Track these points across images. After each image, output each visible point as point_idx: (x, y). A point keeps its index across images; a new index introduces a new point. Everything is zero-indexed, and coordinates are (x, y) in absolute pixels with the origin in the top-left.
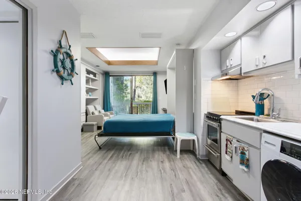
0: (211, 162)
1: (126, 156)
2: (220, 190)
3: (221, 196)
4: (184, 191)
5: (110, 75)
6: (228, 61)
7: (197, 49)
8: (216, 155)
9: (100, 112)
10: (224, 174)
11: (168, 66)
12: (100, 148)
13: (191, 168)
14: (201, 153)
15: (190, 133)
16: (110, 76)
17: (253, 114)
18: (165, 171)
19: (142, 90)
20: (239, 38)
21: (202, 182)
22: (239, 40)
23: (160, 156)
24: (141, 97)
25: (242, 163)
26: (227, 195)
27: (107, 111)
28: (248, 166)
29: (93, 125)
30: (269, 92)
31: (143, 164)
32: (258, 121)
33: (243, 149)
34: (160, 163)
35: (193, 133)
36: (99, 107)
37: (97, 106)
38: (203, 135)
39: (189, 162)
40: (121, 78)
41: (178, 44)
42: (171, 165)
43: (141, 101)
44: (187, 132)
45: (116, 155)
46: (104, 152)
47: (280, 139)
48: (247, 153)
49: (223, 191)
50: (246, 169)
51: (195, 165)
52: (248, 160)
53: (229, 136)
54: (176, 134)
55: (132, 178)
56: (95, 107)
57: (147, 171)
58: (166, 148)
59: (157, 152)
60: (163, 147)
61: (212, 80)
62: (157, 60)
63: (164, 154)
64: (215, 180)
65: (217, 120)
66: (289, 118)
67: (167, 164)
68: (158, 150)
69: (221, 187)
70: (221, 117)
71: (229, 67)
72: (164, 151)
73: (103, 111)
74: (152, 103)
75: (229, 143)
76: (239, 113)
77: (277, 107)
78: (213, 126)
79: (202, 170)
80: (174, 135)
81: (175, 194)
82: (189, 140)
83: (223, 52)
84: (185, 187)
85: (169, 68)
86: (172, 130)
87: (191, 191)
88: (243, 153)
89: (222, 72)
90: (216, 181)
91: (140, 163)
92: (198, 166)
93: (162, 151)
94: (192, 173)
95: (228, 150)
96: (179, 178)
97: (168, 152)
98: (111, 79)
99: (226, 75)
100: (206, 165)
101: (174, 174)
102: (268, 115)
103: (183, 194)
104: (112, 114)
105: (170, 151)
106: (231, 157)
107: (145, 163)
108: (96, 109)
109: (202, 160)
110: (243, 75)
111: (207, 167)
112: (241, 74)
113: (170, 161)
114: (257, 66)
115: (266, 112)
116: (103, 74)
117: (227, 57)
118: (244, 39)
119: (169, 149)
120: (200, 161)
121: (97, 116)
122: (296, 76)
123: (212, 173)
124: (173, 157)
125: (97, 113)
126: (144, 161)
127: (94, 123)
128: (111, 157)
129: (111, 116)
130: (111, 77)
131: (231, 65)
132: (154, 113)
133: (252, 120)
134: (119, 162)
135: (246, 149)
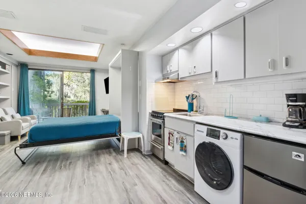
0: (155, 155)
1: (65, 166)
2: (165, 176)
3: (166, 180)
4: (136, 185)
5: (29, 67)
6: (168, 66)
7: (142, 52)
8: (161, 147)
9: (13, 117)
10: (166, 163)
11: (110, 64)
12: (24, 163)
13: (138, 164)
14: (146, 149)
15: (136, 131)
16: (29, 69)
17: (186, 111)
18: (114, 172)
19: (70, 88)
20: (177, 49)
21: (150, 174)
22: (177, 51)
23: (106, 158)
24: (70, 97)
25: (181, 150)
26: (170, 179)
27: (24, 114)
28: (185, 151)
29: (4, 135)
30: (197, 94)
31: (88, 170)
32: (190, 116)
33: (182, 138)
34: (108, 165)
35: (138, 131)
36: (12, 110)
37: (8, 109)
38: (148, 133)
39: (136, 158)
40: (41, 73)
41: (123, 44)
42: (119, 165)
43: (68, 101)
44: (133, 131)
45: (51, 167)
46: (32, 166)
47: (206, 127)
48: (185, 141)
49: (167, 176)
50: (184, 154)
51: (142, 161)
52: (186, 146)
53: (171, 130)
54: (122, 134)
55: (80, 187)
56: (4, 110)
57: (95, 176)
58: (112, 150)
59: (103, 156)
60: (107, 150)
61: (155, 82)
62: (97, 56)
63: (110, 156)
64: (159, 169)
65: (161, 117)
66: (209, 112)
67: (115, 166)
68: (104, 154)
69: (166, 174)
70: (165, 114)
71: (169, 72)
72: (110, 153)
73: (18, 116)
74: (88, 104)
75: (171, 135)
76: (176, 111)
77: (202, 105)
78: (158, 123)
79: (149, 163)
80: (120, 136)
81: (129, 190)
82: (134, 139)
83: (164, 59)
84: (137, 181)
85: (111, 67)
86: (117, 130)
87: (142, 183)
88: (182, 142)
89: (163, 76)
90: (161, 170)
91: (86, 171)
92: (144, 161)
93: (107, 153)
94: (140, 168)
95: (171, 141)
96: (130, 175)
97: (114, 154)
98: (30, 73)
99: (168, 78)
100: (151, 159)
101: (124, 173)
102: (196, 111)
103: (136, 187)
104: (33, 118)
105: (116, 152)
106: (173, 147)
107: (91, 168)
108: (6, 114)
109: (147, 155)
110: (180, 79)
111: (153, 160)
112: (178, 78)
113: (117, 161)
114: (190, 73)
115: (195, 109)
116: (17, 66)
117: (167, 63)
118: (181, 50)
119: (114, 150)
120: (146, 157)
121: (10, 122)
122: (214, 84)
123: (157, 165)
124: (120, 157)
125: (8, 119)
126: (89, 167)
127: (6, 132)
128: (44, 170)
129: (33, 121)
130: (29, 71)
131: (171, 70)
132: (92, 115)
133: (186, 115)
134: (57, 174)
135: (184, 138)
